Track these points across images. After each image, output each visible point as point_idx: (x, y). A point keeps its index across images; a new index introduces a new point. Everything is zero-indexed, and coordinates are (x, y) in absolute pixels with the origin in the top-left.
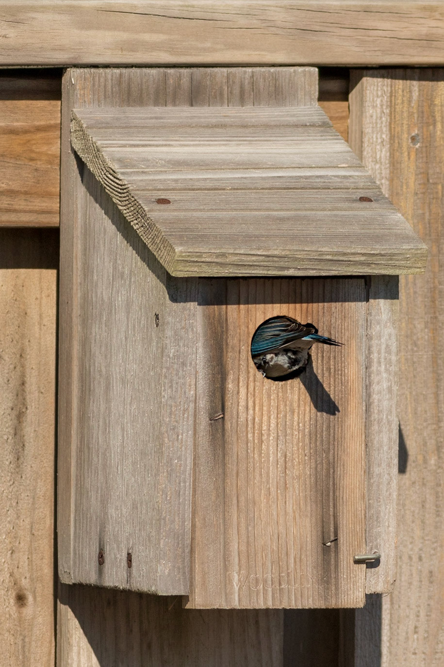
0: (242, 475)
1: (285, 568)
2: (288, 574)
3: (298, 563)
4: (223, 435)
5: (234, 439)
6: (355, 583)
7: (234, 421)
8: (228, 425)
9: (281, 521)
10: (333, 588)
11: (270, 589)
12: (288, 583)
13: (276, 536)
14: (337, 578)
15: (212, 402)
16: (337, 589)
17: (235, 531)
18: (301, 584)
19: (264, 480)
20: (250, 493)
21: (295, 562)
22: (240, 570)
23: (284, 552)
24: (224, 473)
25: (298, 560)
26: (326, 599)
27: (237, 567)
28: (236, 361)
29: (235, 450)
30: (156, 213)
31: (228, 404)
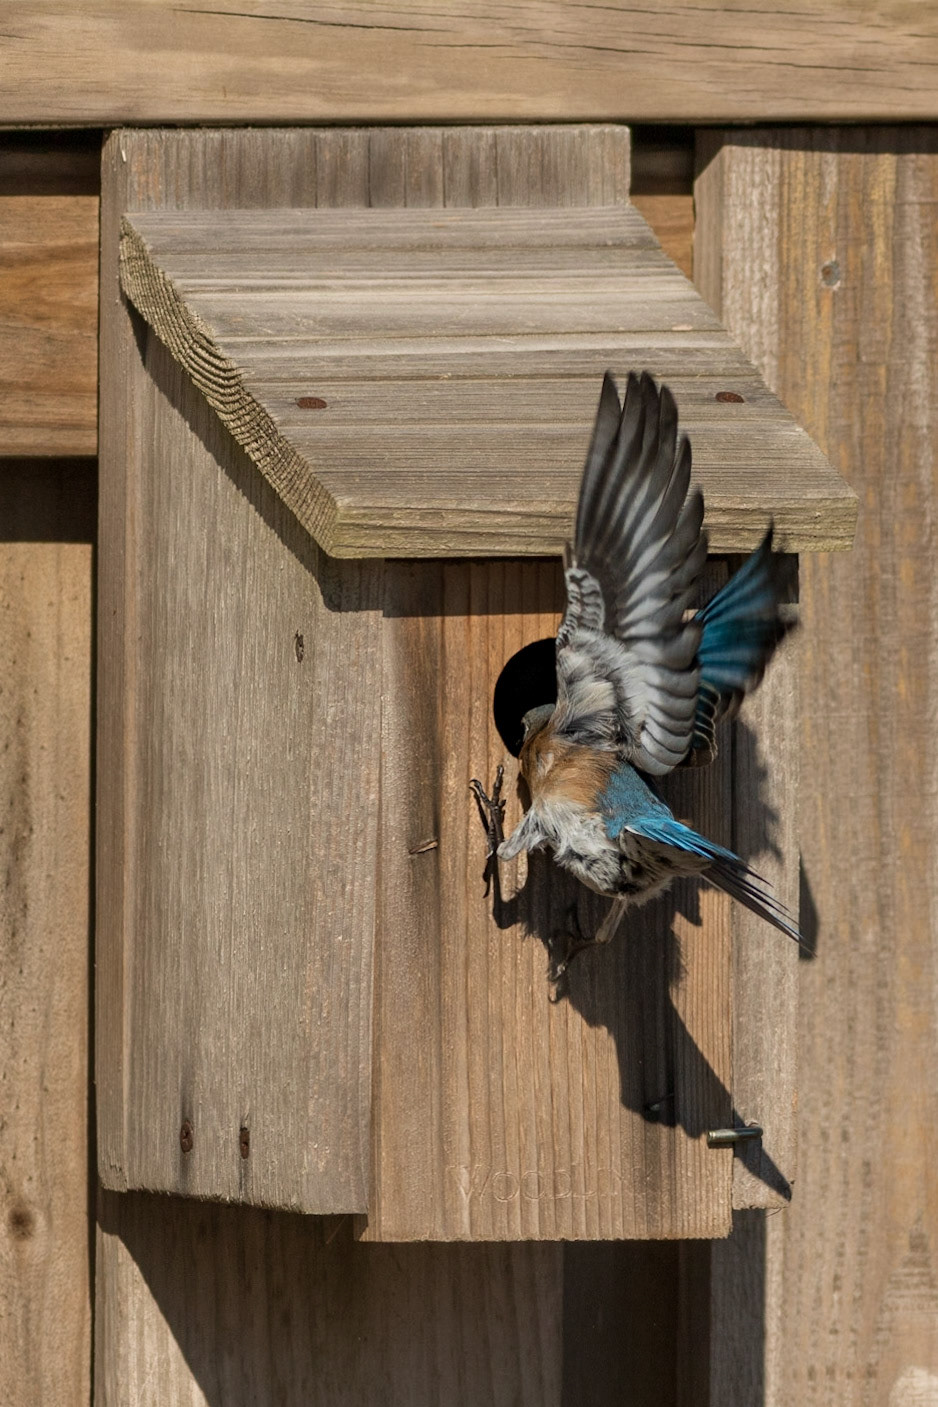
0: (476, 967)
1: (566, 1158)
2: (572, 1170)
3: (593, 1147)
4: (438, 884)
5: (460, 891)
6: (710, 1187)
7: (460, 854)
8: (447, 864)
9: (558, 1060)
10: (666, 1198)
11: (535, 1201)
12: (573, 1187)
13: (547, 1092)
14: (672, 1178)
15: (413, 815)
16: (673, 1200)
17: (463, 1082)
18: (599, 1189)
19: (521, 975)
20: (492, 1002)
21: (586, 1143)
22: (472, 1162)
23: (563, 1124)
24: (440, 962)
25: (592, 1140)
26: (650, 1221)
27: (466, 1157)
28: (464, 733)
29: (462, 914)
30: (297, 428)
31: (447, 820)
